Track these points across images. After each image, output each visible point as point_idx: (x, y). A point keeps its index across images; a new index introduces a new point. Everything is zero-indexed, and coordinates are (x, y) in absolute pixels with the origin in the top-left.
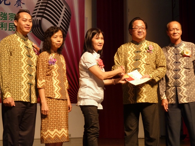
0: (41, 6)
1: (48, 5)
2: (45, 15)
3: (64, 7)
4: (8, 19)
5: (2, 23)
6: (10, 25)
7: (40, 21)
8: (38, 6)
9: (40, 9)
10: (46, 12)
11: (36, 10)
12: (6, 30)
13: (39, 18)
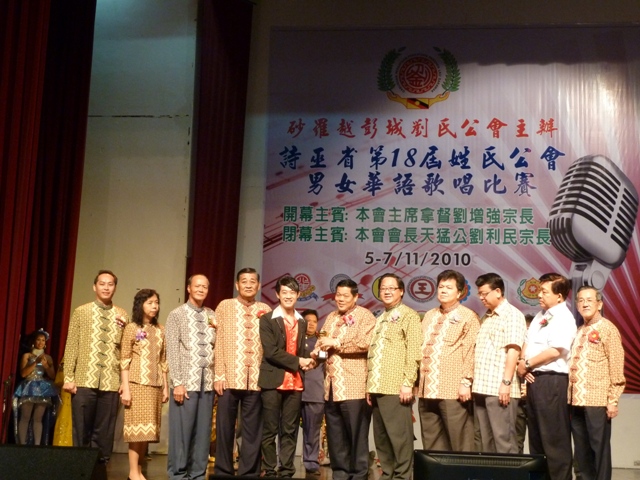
0: (570, 189)
1: (586, 186)
2: (579, 208)
3: (622, 188)
4: (501, 222)
5: (490, 230)
6: (505, 234)
7: (569, 221)
8: (563, 191)
9: (568, 196)
10: (581, 200)
11: (561, 198)
12: (498, 243)
13: (566, 215)
